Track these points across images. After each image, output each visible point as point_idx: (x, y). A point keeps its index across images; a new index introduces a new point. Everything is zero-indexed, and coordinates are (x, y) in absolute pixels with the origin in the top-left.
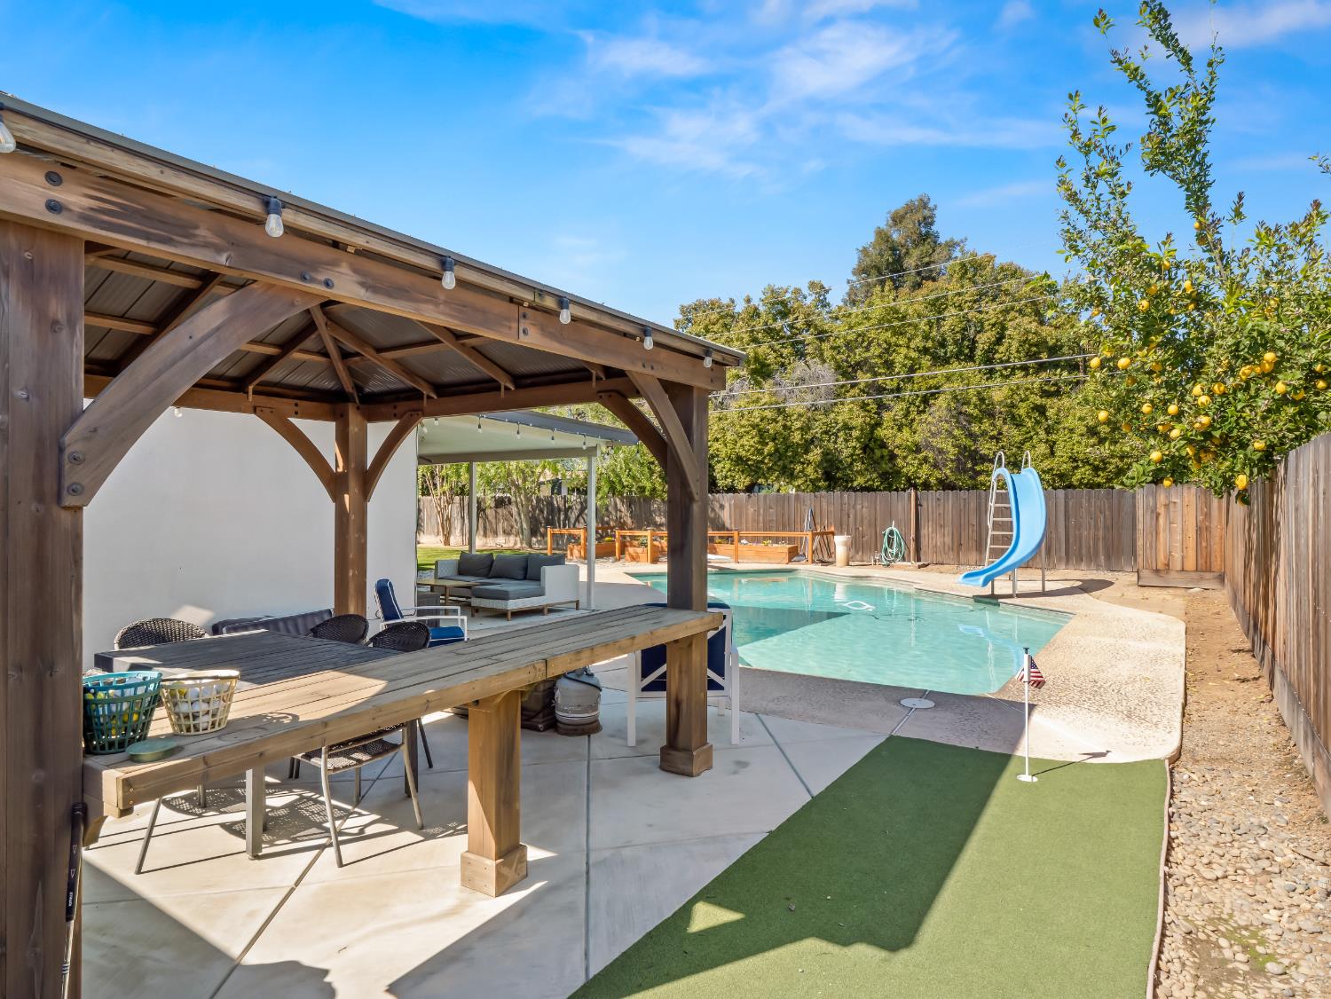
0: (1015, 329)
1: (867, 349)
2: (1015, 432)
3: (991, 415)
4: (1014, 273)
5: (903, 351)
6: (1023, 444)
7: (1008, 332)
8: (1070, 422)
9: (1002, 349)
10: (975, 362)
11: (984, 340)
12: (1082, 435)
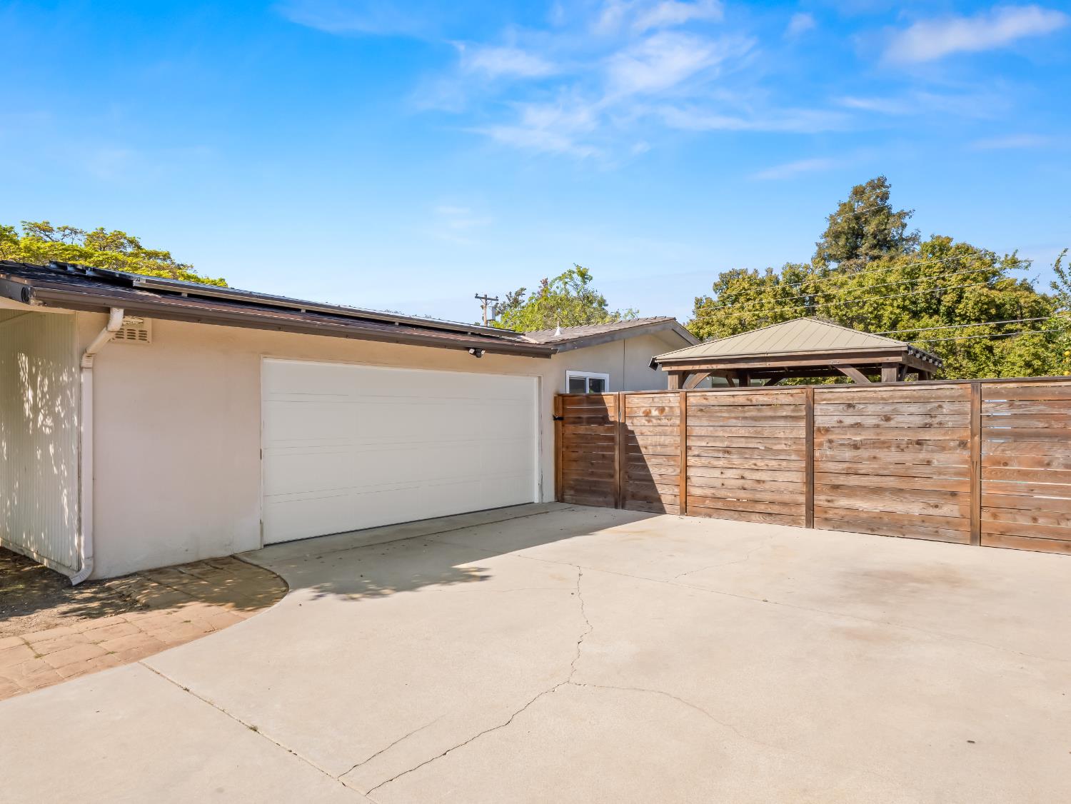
0: (971, 293)
1: (862, 308)
2: (970, 364)
3: (954, 354)
4: (967, 250)
5: (890, 309)
6: (977, 373)
7: (966, 295)
8: (1011, 358)
9: (961, 306)
10: (939, 315)
11: (948, 300)
12: (1021, 367)
